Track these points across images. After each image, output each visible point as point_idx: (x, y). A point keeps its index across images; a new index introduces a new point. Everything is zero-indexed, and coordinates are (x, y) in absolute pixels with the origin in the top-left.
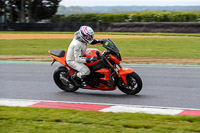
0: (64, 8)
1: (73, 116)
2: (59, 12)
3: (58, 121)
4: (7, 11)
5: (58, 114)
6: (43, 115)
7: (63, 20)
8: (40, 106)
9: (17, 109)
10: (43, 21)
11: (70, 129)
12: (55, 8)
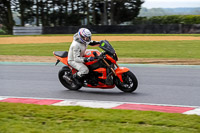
0: (146, 10)
1: (156, 118)
2: (141, 14)
3: (141, 123)
4: (90, 14)
5: (141, 116)
6: (127, 117)
7: (145, 22)
8: (123, 108)
9: (100, 110)
10: (125, 24)
11: (154, 131)
12: (137, 10)
